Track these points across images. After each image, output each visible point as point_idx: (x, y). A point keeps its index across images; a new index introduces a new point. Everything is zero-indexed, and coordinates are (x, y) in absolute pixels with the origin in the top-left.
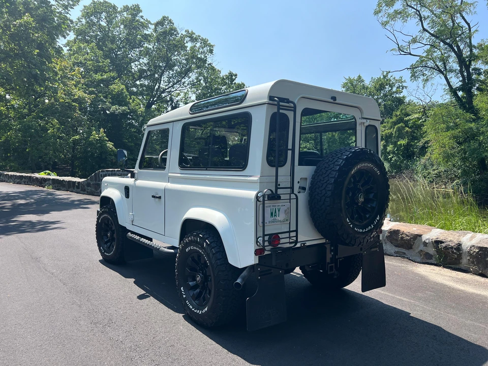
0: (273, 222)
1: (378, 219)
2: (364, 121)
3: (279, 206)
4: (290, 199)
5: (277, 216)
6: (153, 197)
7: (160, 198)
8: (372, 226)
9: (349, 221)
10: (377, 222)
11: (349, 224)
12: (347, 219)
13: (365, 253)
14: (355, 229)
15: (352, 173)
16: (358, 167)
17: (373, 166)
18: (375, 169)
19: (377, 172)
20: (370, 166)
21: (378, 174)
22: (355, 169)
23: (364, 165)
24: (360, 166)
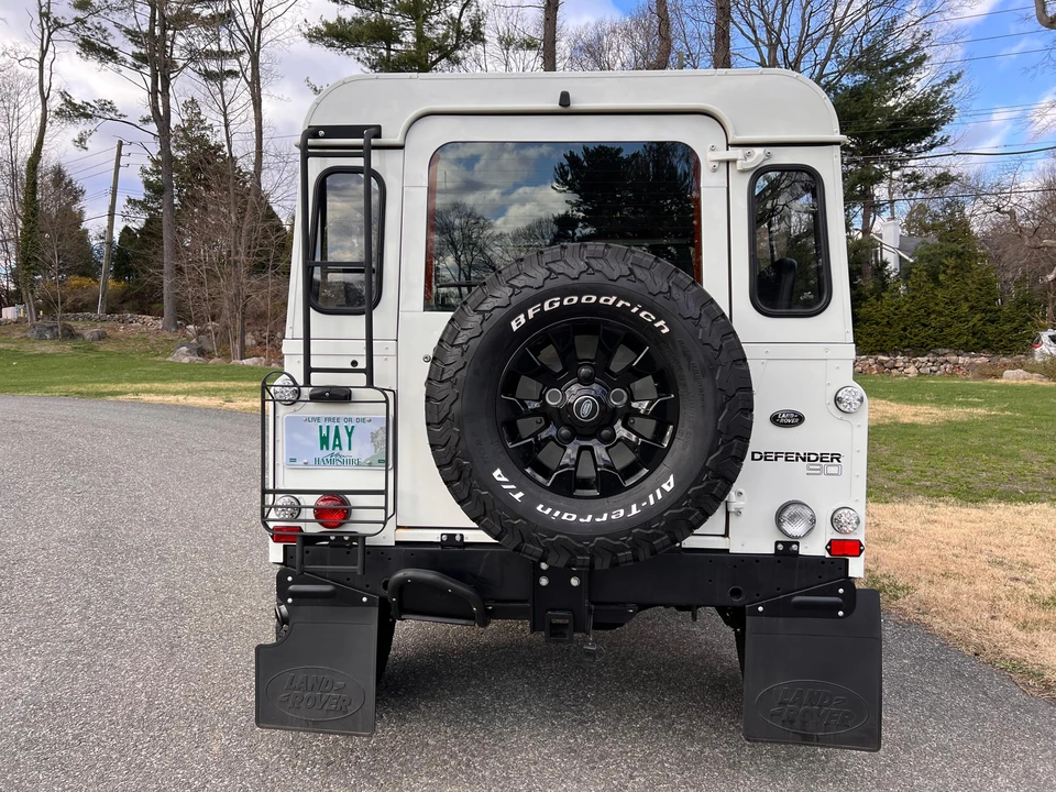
0: (331, 462)
1: (668, 489)
3: (350, 420)
5: (345, 447)
8: (634, 510)
9: (506, 480)
10: (660, 497)
11: (505, 487)
12: (497, 473)
13: (760, 609)
14: (539, 508)
15: (515, 328)
16: (542, 307)
17: (629, 305)
18: (642, 315)
19: (657, 325)
20: (610, 303)
21: (664, 331)
22: (531, 316)
23: (576, 299)
24: (557, 305)
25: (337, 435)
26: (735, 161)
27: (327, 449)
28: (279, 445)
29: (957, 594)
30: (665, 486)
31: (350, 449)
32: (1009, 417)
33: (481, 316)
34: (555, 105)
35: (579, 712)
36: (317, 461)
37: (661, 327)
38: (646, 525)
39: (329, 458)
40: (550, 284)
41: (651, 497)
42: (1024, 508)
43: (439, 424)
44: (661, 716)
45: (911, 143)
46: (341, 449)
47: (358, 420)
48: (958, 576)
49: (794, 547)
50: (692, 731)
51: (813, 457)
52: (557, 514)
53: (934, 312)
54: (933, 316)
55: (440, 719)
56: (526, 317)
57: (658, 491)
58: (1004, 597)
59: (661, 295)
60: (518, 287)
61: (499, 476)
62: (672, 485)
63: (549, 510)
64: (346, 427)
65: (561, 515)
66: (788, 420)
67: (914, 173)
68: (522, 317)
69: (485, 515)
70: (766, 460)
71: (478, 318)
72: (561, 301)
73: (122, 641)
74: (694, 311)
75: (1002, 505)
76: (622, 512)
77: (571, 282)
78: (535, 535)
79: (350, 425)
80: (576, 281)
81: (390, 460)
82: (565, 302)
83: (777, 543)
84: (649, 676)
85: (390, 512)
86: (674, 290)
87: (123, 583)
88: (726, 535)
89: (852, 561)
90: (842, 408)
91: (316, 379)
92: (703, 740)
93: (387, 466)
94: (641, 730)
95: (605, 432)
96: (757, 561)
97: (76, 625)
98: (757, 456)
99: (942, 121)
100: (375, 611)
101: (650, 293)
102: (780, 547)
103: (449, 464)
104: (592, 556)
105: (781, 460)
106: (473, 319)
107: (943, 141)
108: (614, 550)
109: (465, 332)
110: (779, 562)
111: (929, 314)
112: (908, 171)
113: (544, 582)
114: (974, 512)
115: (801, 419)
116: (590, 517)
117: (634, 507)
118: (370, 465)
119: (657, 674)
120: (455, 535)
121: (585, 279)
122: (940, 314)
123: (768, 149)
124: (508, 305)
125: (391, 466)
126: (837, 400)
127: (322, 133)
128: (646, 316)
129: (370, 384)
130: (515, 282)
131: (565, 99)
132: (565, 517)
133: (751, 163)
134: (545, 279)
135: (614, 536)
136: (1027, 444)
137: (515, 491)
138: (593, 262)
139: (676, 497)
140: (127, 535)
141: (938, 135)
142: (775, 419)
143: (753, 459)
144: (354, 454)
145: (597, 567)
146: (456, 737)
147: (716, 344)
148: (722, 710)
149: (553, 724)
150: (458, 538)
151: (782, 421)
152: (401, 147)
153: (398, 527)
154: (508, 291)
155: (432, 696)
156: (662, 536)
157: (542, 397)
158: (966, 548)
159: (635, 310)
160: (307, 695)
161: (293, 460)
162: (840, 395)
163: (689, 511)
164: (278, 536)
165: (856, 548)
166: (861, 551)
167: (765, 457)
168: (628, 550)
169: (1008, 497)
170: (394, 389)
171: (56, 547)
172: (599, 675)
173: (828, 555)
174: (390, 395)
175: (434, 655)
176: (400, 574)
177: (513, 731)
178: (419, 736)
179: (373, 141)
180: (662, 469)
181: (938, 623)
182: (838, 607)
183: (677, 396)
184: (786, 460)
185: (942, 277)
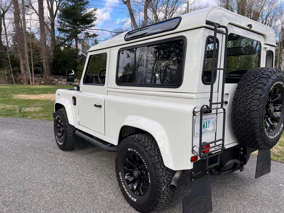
1: (282, 127)
2: (267, 46)
3: (209, 118)
4: (217, 114)
5: (208, 127)
6: (95, 105)
7: (100, 106)
10: (281, 129)
11: (266, 133)
15: (271, 90)
16: (274, 85)
20: (281, 83)
23: (278, 82)
26: (266, 48)
27: (204, 128)
39: (204, 131)
43: (258, 118)
45: (86, 24)
47: (211, 118)
53: (95, 69)
61: (265, 130)
64: (209, 121)
65: (271, 137)
67: (87, 32)
68: (272, 87)
72: (276, 83)
76: (277, 134)
80: (279, 78)
99: (93, 20)
107: (94, 26)
111: (94, 70)
112: (86, 32)
116: (274, 137)
117: (279, 132)
118: (212, 131)
122: (96, 69)
123: (270, 46)
124: (271, 84)
130: (272, 78)
141: (93, 24)
154: (271, 80)
159: (283, 85)
160: (196, 208)
180: (280, 122)
183: (282, 105)
185: (96, 60)
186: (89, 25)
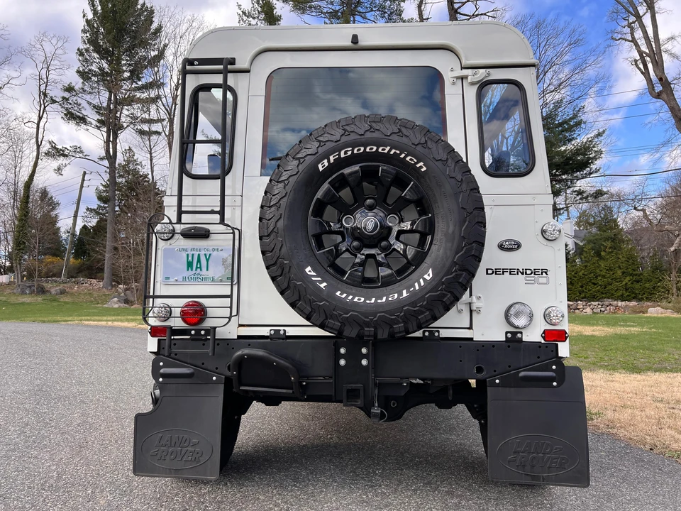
0: (194, 279)
1: (428, 278)
3: (208, 249)
8: (405, 294)
9: (314, 274)
10: (422, 284)
11: (314, 279)
12: (308, 269)
13: (497, 381)
14: (338, 293)
15: (321, 169)
16: (339, 155)
17: (398, 152)
18: (408, 159)
19: (418, 166)
20: (386, 151)
21: (423, 170)
22: (332, 161)
23: (362, 149)
24: (350, 153)
25: (199, 261)
26: (466, 77)
27: (192, 270)
28: (158, 269)
29: (633, 416)
30: (426, 277)
31: (207, 270)
32: (655, 332)
33: (297, 161)
34: (348, 43)
35: (371, 481)
36: (184, 279)
37: (421, 167)
38: (413, 304)
39: (192, 276)
40: (344, 139)
41: (416, 284)
42: (671, 375)
43: (267, 236)
44: (429, 483)
45: (577, 172)
46: (201, 270)
47: (214, 250)
48: (633, 407)
49: (519, 335)
50: (452, 491)
51: (529, 272)
52: (350, 297)
53: (599, 276)
54: (599, 278)
55: (269, 485)
56: (329, 161)
57: (421, 280)
58: (665, 417)
59: (420, 146)
60: (323, 142)
61: (310, 271)
62: (431, 276)
63: (345, 295)
64: (205, 255)
65: (353, 298)
66: (510, 247)
67: (580, 190)
68: (326, 161)
69: (299, 300)
70: (496, 274)
71: (296, 162)
72: (353, 150)
73: (46, 445)
74: (443, 156)
75: (657, 373)
76: (396, 296)
77: (359, 137)
78: (335, 312)
79: (208, 253)
80: (363, 137)
81: (235, 277)
82: (355, 152)
83: (507, 333)
84: (421, 462)
85: (234, 313)
86: (429, 143)
87: (53, 414)
88: (471, 328)
89: (560, 345)
90: (546, 236)
91: (185, 218)
92: (458, 496)
93: (232, 282)
94: (414, 490)
95: (384, 244)
96: (493, 346)
97: (16, 436)
98: (490, 272)
99: (595, 159)
100: (222, 387)
101: (413, 144)
102: (509, 335)
103: (275, 264)
104: (376, 328)
105: (507, 274)
106: (292, 163)
107: (597, 171)
108: (390, 323)
109: (287, 172)
110: (509, 347)
111: (596, 277)
112: (576, 189)
113: (342, 362)
114: (638, 377)
115: (519, 246)
116: (374, 299)
117: (404, 292)
118: (221, 281)
119: (426, 461)
120: (280, 330)
121: (368, 135)
122: (604, 277)
123: (488, 70)
124: (316, 153)
125: (235, 281)
126: (543, 232)
127: (196, 63)
128: (410, 159)
129: (222, 221)
130: (321, 139)
131: (355, 39)
132: (356, 300)
133: (477, 78)
134: (341, 136)
135: (391, 312)
136: (670, 345)
137: (321, 282)
138: (374, 125)
139: (434, 283)
140: (61, 390)
141: (593, 167)
142: (501, 247)
143: (487, 274)
144: (211, 273)
145: (379, 337)
146: (280, 494)
147: (459, 177)
148: (473, 480)
149: (351, 487)
150: (282, 332)
151: (506, 247)
152: (248, 71)
153: (240, 326)
154: (317, 144)
155: (264, 472)
156: (425, 312)
157: (340, 221)
158: (636, 394)
159: (403, 156)
160: (170, 450)
161: (168, 278)
162: (544, 228)
163: (444, 294)
164: (155, 331)
165: (562, 336)
166: (566, 338)
167: (496, 272)
168: (400, 323)
169: (660, 370)
170: (239, 229)
171: (10, 396)
172: (384, 461)
173: (543, 341)
174: (237, 232)
175: (267, 451)
176: (239, 353)
177: (322, 491)
178: (253, 494)
179: (229, 67)
180: (424, 265)
181: (622, 433)
182: (552, 379)
183: (433, 215)
184: (510, 274)
185: (603, 253)
186: (585, 172)
